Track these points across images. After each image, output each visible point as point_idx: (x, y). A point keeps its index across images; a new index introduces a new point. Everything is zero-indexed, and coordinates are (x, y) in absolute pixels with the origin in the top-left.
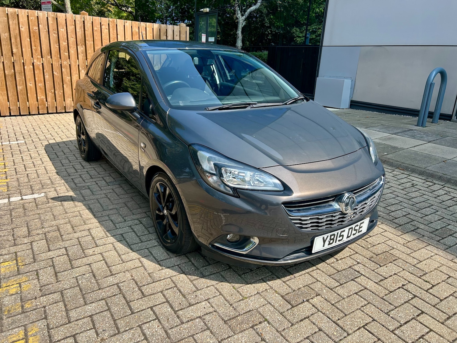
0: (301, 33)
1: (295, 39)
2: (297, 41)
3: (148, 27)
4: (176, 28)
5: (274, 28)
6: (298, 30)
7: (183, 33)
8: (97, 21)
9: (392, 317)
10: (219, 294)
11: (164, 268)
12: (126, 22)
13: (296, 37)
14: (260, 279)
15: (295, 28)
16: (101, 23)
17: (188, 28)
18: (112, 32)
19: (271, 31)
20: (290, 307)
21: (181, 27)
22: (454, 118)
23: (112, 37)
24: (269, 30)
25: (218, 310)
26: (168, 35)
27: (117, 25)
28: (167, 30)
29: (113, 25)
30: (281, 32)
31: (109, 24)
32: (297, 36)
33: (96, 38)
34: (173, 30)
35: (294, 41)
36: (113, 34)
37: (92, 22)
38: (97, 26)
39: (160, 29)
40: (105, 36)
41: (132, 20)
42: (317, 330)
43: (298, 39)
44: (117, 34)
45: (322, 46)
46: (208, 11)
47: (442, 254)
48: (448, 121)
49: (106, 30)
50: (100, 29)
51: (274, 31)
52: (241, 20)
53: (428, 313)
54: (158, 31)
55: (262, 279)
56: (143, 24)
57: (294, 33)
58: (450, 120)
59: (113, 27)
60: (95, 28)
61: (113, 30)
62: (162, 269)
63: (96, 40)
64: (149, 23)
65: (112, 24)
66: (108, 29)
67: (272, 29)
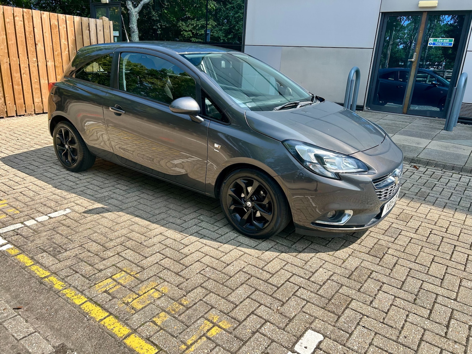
0: (188, 27)
1: (182, 33)
2: (185, 35)
3: (68, 20)
4: (99, 21)
5: (164, 22)
6: (184, 24)
7: (107, 28)
8: (9, 11)
9: (442, 252)
10: (324, 262)
11: (264, 251)
12: (43, 14)
13: (182, 31)
14: (341, 246)
15: (181, 22)
16: (13, 14)
17: (111, 22)
18: (28, 25)
19: (161, 25)
20: (379, 259)
21: (104, 21)
22: (365, 108)
23: (28, 30)
24: (158, 25)
25: (335, 272)
26: (90, 30)
27: (32, 16)
28: (89, 23)
29: (28, 16)
30: (167, 25)
31: (23, 15)
32: (184, 30)
33: (9, 31)
34: (96, 25)
35: (182, 35)
36: (29, 27)
37: (3, 12)
38: (10, 17)
39: (81, 23)
40: (19, 30)
41: (49, 11)
42: (409, 269)
43: (186, 34)
44: (34, 27)
45: (244, 45)
46: (108, 2)
47: (434, 208)
48: (361, 111)
49: (20, 22)
50: (13, 21)
51: (164, 25)
52: (134, 12)
53: (458, 245)
54: (79, 25)
55: (343, 245)
56: (62, 16)
57: (180, 26)
58: (362, 110)
59: (28, 18)
60: (7, 20)
61: (29, 22)
62: (264, 253)
63: (9, 33)
64: (69, 16)
65: (26, 16)
66: (22, 20)
67: (161, 23)
